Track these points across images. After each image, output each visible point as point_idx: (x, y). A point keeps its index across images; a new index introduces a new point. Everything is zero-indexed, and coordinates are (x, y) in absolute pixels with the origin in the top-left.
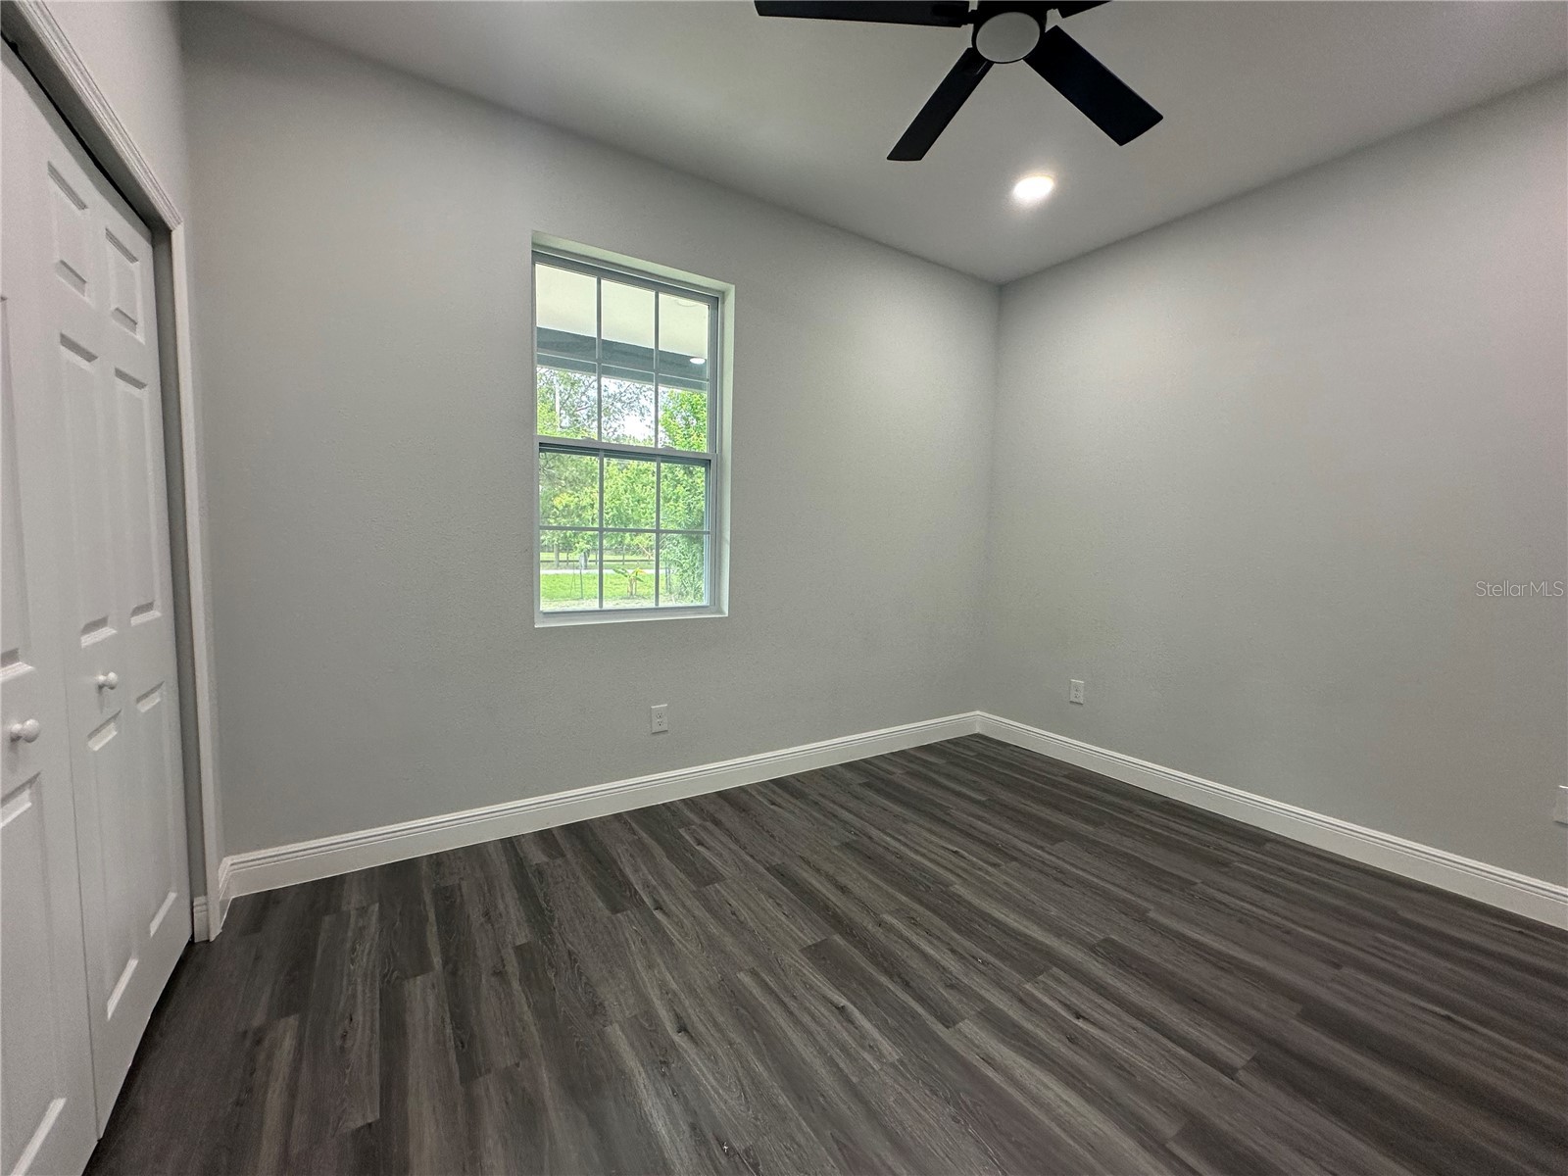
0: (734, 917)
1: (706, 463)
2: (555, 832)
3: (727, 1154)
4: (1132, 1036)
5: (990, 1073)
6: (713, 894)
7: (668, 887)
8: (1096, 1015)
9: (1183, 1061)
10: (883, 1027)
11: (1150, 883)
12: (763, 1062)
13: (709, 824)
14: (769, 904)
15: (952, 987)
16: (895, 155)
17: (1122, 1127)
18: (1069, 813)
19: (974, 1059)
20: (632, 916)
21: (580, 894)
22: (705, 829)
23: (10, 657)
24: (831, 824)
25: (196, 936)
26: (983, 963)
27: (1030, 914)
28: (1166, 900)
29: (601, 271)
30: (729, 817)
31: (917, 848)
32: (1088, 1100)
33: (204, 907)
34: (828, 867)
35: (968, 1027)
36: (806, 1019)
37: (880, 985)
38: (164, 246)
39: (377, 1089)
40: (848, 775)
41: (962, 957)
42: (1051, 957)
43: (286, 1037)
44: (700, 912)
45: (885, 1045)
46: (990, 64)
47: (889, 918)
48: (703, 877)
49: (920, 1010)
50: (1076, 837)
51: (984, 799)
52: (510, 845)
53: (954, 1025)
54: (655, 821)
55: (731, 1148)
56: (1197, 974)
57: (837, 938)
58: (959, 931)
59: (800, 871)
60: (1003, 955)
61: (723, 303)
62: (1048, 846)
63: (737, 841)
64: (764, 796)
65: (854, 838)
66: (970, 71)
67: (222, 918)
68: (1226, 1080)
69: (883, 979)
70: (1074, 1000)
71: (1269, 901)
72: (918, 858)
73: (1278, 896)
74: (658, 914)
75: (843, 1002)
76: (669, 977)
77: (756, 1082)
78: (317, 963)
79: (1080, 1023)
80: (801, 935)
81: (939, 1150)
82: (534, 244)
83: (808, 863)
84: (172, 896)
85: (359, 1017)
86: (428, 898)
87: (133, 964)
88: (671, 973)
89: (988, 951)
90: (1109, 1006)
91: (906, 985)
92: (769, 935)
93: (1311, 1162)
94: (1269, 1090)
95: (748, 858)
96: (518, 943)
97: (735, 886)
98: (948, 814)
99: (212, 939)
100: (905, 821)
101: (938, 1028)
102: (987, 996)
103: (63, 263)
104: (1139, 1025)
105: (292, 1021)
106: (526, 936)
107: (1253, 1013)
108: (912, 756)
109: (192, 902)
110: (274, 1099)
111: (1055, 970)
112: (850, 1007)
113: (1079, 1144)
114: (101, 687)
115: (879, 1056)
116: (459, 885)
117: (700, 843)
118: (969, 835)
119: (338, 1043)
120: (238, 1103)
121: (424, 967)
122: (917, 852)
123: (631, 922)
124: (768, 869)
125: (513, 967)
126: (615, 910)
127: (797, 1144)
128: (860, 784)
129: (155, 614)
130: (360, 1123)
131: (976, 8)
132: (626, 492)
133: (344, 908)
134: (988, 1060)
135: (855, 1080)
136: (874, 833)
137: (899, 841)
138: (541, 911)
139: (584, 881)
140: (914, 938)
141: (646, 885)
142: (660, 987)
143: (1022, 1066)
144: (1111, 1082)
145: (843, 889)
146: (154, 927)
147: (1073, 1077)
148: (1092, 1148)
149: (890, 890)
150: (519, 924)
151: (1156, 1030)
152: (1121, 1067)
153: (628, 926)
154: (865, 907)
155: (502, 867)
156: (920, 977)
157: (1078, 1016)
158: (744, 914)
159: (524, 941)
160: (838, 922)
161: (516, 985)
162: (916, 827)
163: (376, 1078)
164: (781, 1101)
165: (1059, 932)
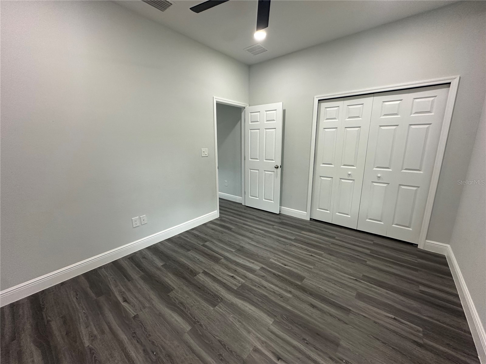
5: (253, 261)
15: (263, 276)
19: (255, 262)
26: (256, 286)
35: (258, 268)
37: (280, 272)
41: (262, 286)
47: (289, 295)
49: (269, 269)
53: (261, 268)
57: (299, 283)
60: (250, 290)
70: (233, 281)
75: (286, 267)
79: (233, 275)
80: (307, 281)
89: (255, 290)
91: (274, 274)
92: (318, 279)
101: (264, 266)
102: (254, 276)
111: (236, 289)
112: (284, 266)
115: (273, 259)
121: (371, 253)
134: (253, 263)
135: (276, 255)
140: (278, 289)
143: (247, 264)
156: (272, 277)
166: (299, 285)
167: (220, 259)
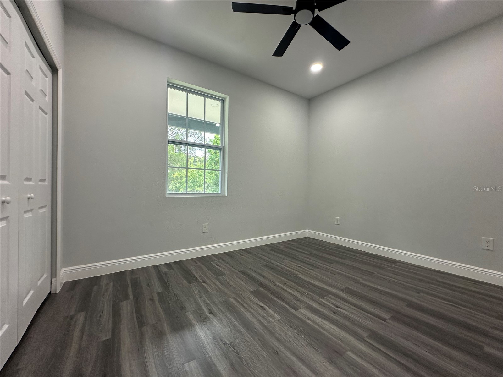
0: (228, 284)
1: (220, 149)
2: (171, 264)
3: (224, 344)
4: (354, 312)
5: (309, 322)
6: (222, 278)
7: (207, 276)
8: (343, 306)
9: (370, 317)
10: (275, 311)
11: (361, 273)
12: (237, 321)
13: (221, 261)
14: (240, 281)
15: (297, 300)
16: (275, 55)
17: (350, 334)
18: (335, 256)
19: (304, 318)
20: (195, 285)
21: (179, 279)
22: (219, 262)
23: (3, 178)
24: (260, 260)
25: (52, 292)
26: (307, 294)
27: (322, 281)
28: (365, 277)
29: (188, 91)
30: (228, 259)
31: (287, 266)
32: (339, 328)
33: (55, 282)
34: (260, 271)
35: (302, 310)
36: (251, 309)
38: (56, 75)
39: (111, 330)
40: (266, 248)
41: (301, 293)
42: (329, 292)
43: (81, 317)
44: (217, 283)
45: (276, 316)
46: (300, 25)
47: (277, 283)
48: (218, 274)
49: (287, 306)
50: (338, 262)
51: (308, 253)
52: (156, 267)
53: (298, 310)
54: (204, 260)
55: (226, 342)
56: (375, 296)
57: (261, 289)
58: (300, 286)
59: (249, 272)
60: (314, 292)
61: (225, 101)
62: (328, 264)
63: (230, 265)
64: (239, 253)
65: (268, 263)
66: (294, 28)
67: (61, 286)
68: (383, 322)
69: (276, 299)
70: (335, 302)
71: (397, 277)
72: (288, 268)
73: (400, 276)
74: (204, 284)
75: (262, 305)
76: (207, 300)
77: (234, 325)
78: (92, 298)
79: (338, 309)
80: (249, 288)
81: (292, 341)
82: (167, 82)
83: (252, 270)
84: (45, 276)
85: (105, 312)
86: (129, 281)
87: (32, 292)
88: (207, 299)
89: (309, 291)
90: (346, 304)
91: (283, 300)
92: (239, 288)
93: (409, 342)
94: (396, 324)
95: (233, 269)
96: (158, 292)
97: (229, 276)
98: (298, 257)
99: (57, 292)
100: (284, 259)
101: (293, 311)
102: (309, 303)
103: (27, 70)
104: (356, 309)
105: (83, 314)
106: (161, 290)
107: (393, 305)
108: (286, 243)
109: (51, 280)
110: (76, 334)
111: (330, 296)
112: (265, 306)
113: (337, 339)
114: (29, 198)
115: (274, 318)
116: (139, 278)
117: (218, 266)
118: (303, 262)
119: (98, 318)
120: (65, 335)
122: (287, 267)
123: (195, 286)
124: (239, 272)
125: (156, 298)
126: (190, 283)
127: (247, 341)
128: (269, 250)
129: (46, 183)
130: (105, 339)
131: (295, 9)
132: (196, 173)
133: (101, 284)
134: (308, 318)
136: (274, 262)
137: (282, 264)
138: (166, 283)
139: (180, 275)
140: (286, 289)
141: (200, 276)
142: (204, 302)
143: (319, 320)
144: (347, 323)
145: (263, 276)
146: (39, 283)
147: (335, 322)
148: (341, 340)
149: (278, 276)
150: (158, 287)
151: (362, 310)
152: (351, 320)
153: (194, 288)
154: (270, 281)
155: (154, 273)
156: (287, 298)
157: (337, 307)
158: (231, 283)
159: (160, 291)
160: (261, 285)
161: (157, 302)
162: (287, 260)
163: (110, 327)
164: (242, 330)
165: (331, 286)
166: (262, 288)
167: (370, 336)
